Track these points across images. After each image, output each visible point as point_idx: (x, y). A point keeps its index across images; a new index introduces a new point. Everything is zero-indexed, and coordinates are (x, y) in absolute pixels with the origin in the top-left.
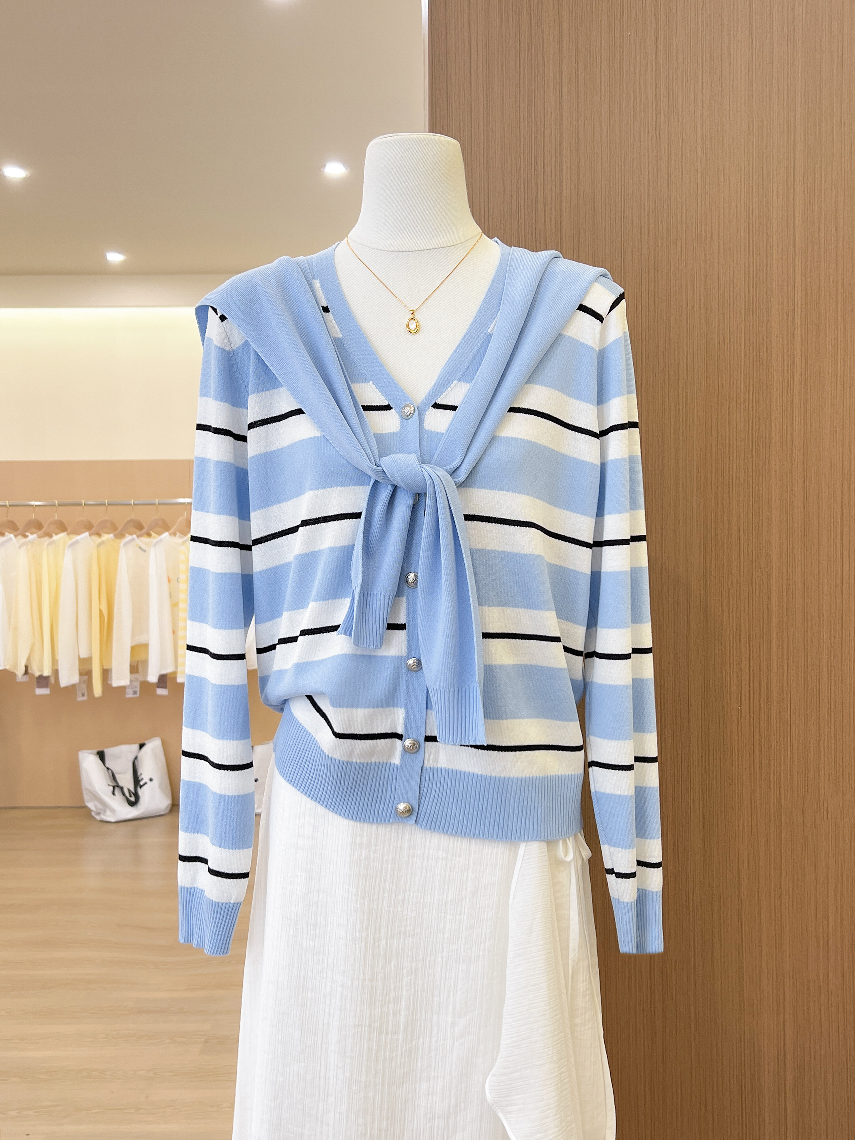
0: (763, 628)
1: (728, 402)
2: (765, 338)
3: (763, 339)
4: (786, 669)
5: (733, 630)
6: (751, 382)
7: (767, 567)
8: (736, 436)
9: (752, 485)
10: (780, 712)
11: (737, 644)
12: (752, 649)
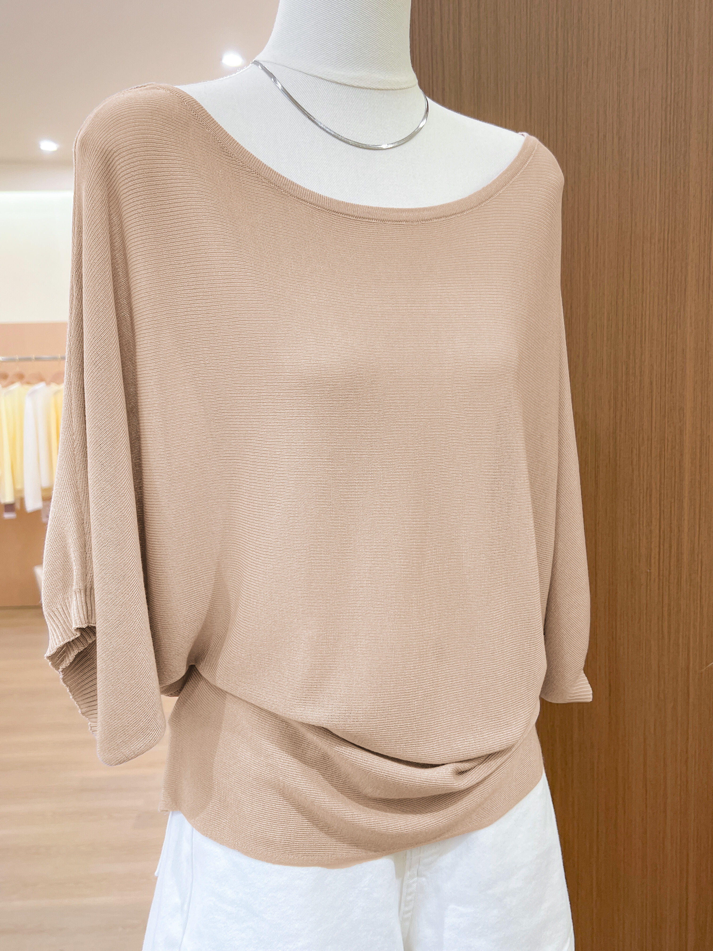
0: (675, 486)
1: (641, 243)
2: (682, 171)
3: (680, 172)
4: (698, 529)
5: (644, 490)
6: (667, 220)
7: (680, 422)
8: (650, 280)
9: (666, 333)
10: (690, 575)
11: (647, 504)
12: (662, 508)
